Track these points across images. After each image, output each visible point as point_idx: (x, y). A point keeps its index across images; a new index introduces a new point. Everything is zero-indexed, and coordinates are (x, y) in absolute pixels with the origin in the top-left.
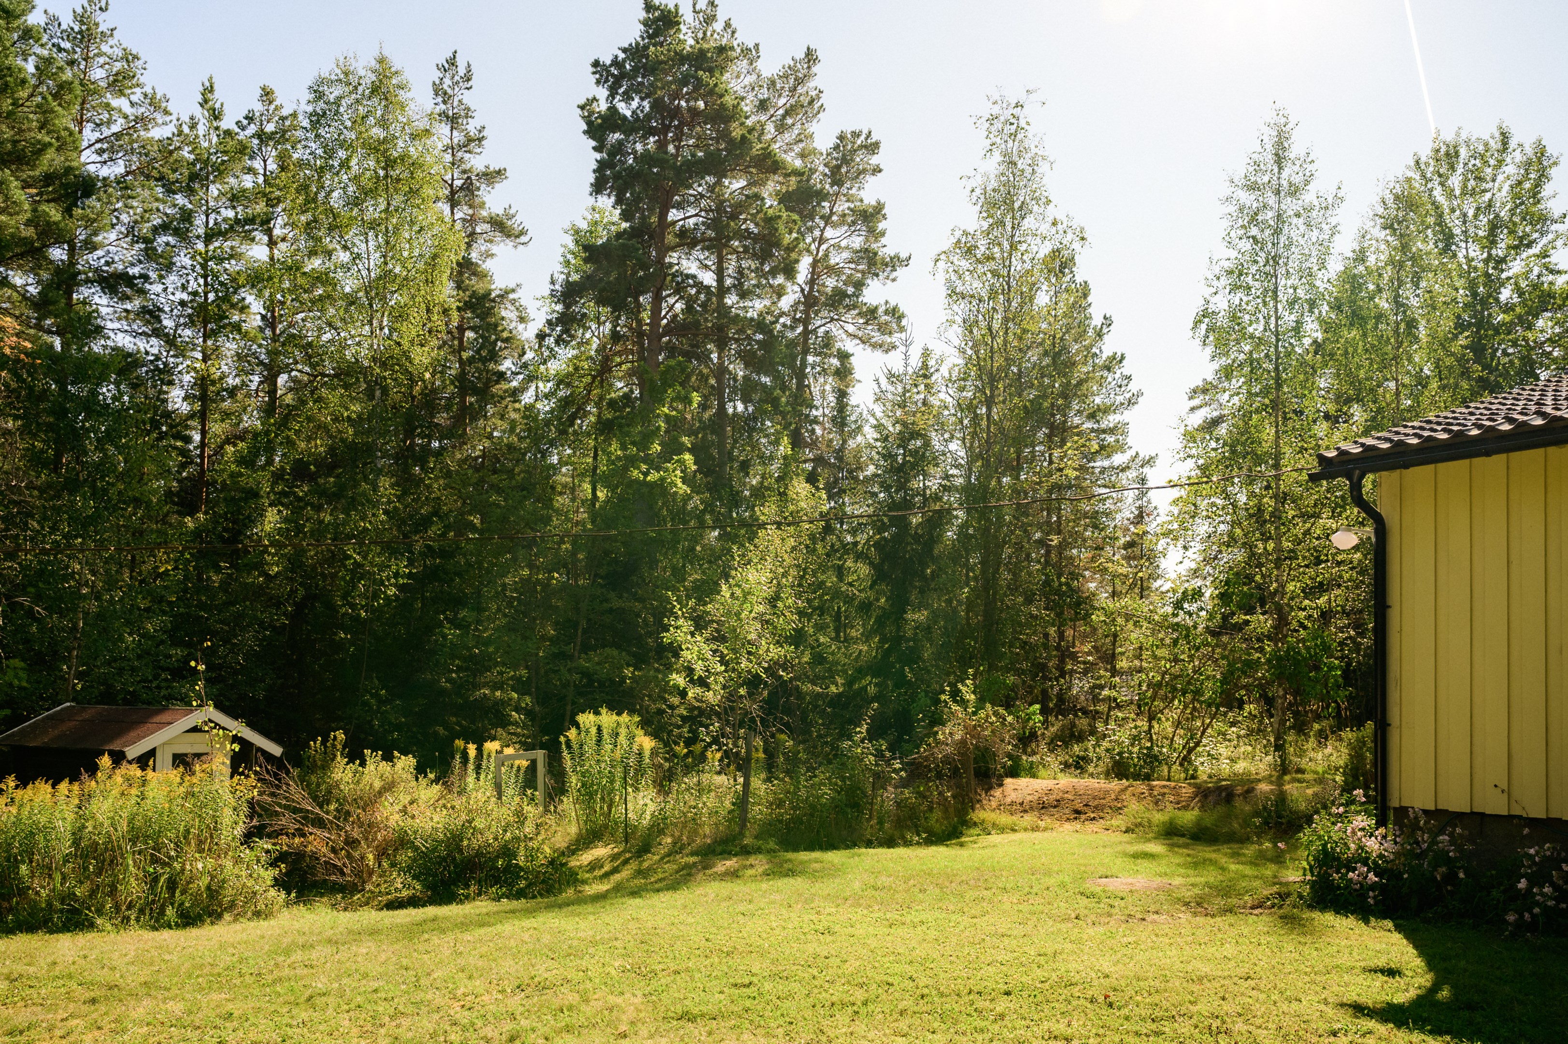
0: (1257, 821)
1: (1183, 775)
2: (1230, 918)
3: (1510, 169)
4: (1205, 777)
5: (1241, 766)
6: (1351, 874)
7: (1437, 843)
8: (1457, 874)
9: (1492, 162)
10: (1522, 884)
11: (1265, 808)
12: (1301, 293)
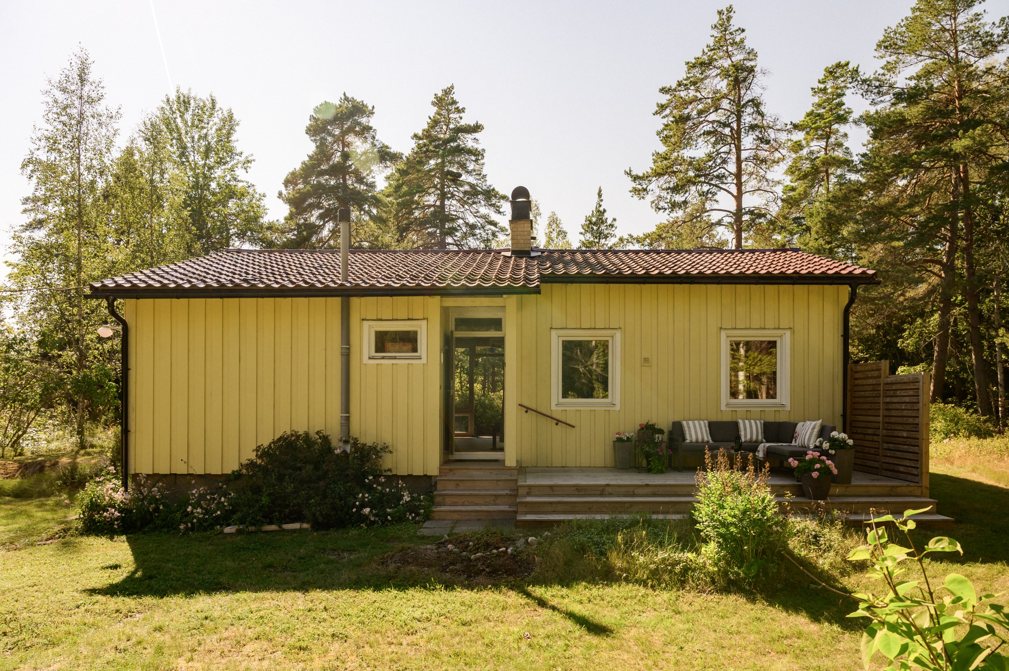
0: (59, 483)
1: (13, 453)
2: (30, 549)
3: (216, 120)
4: (29, 454)
5: (54, 445)
6: (105, 514)
7: (151, 492)
8: (159, 508)
9: (207, 113)
10: (189, 509)
11: (64, 474)
12: (95, 162)
